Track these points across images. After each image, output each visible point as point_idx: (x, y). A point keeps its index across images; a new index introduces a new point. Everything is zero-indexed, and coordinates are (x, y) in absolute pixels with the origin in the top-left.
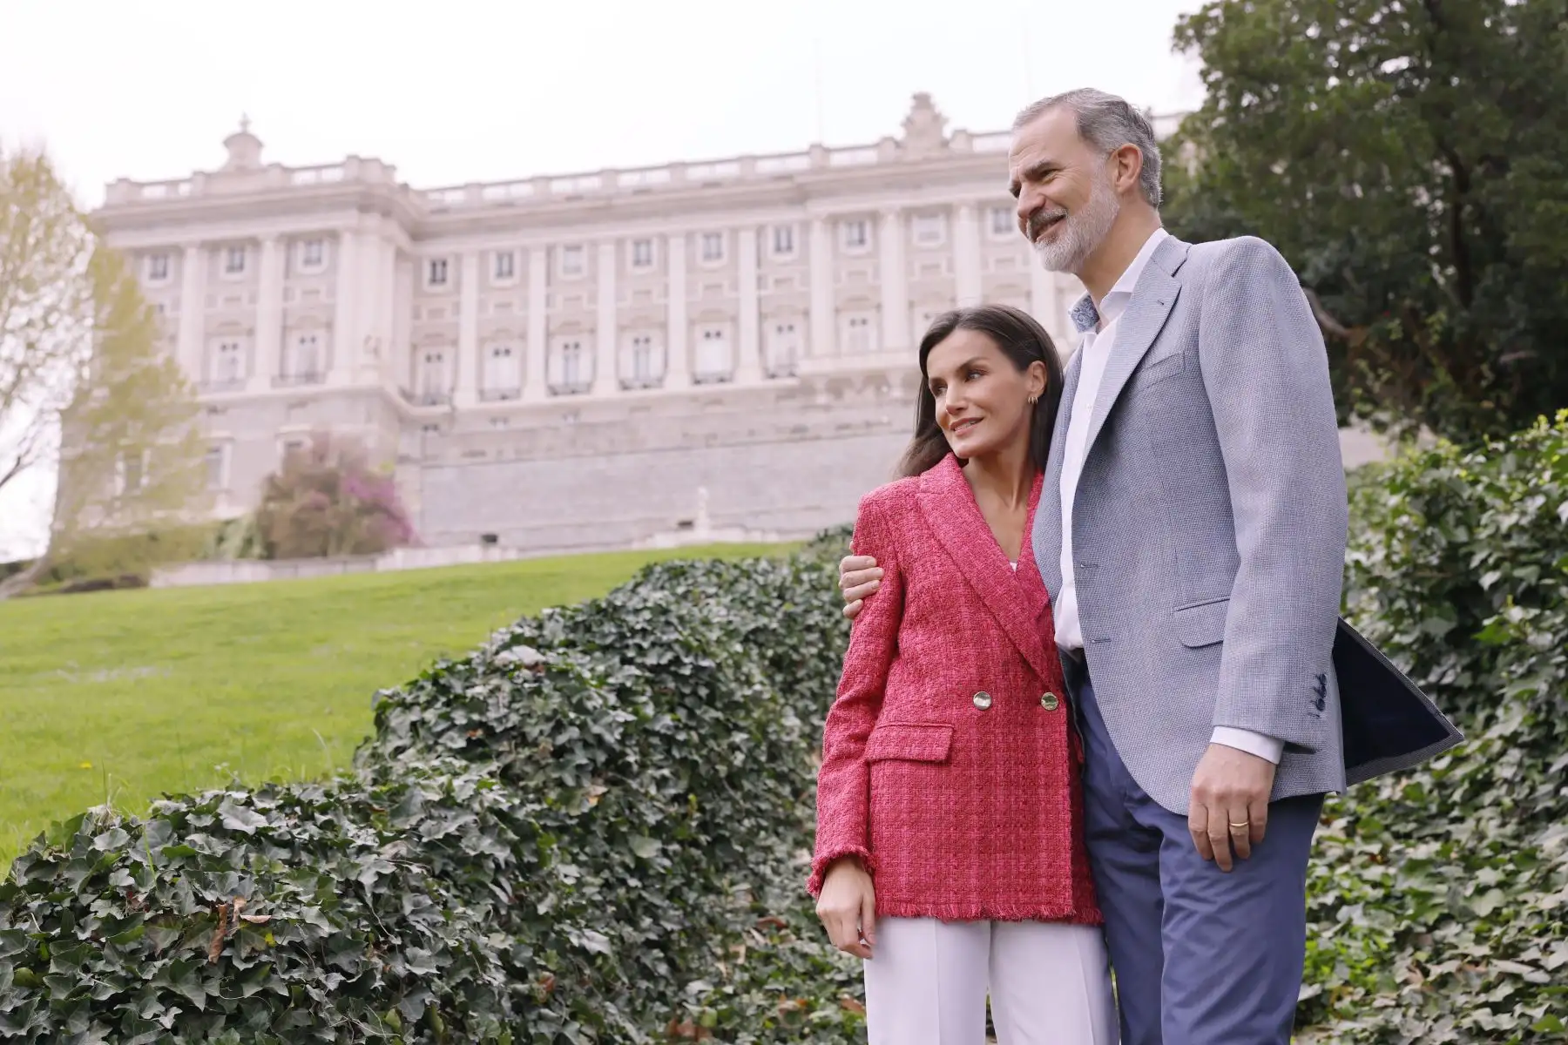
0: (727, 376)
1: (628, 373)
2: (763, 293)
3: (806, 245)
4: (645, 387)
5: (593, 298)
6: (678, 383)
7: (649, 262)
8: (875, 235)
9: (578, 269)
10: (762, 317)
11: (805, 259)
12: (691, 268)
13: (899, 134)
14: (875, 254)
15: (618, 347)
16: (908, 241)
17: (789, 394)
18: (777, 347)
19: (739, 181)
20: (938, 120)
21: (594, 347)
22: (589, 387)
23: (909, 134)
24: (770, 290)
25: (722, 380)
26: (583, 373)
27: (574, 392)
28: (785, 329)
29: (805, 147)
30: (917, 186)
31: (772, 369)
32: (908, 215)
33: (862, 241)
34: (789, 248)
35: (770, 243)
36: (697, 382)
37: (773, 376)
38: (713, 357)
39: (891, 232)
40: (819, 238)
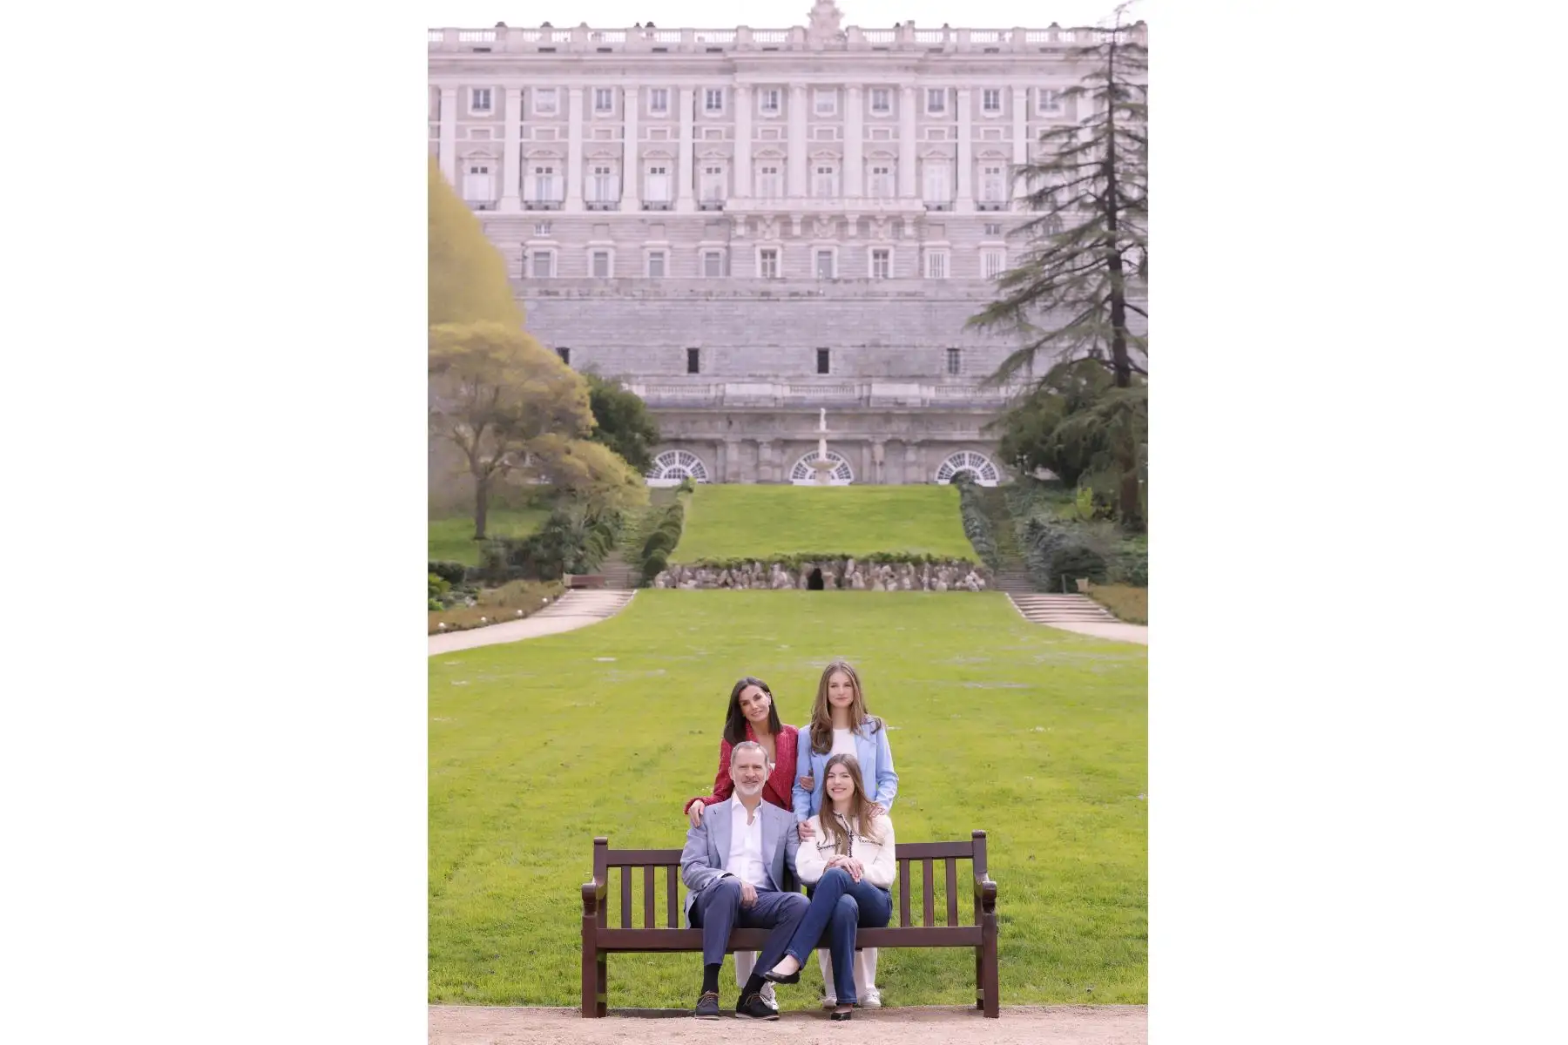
0: (668, 205)
1: (591, 196)
2: (696, 141)
3: (732, 105)
4: (605, 208)
5: (565, 133)
6: (630, 208)
7: (609, 106)
8: (785, 103)
9: (549, 108)
10: (695, 160)
11: (731, 117)
12: (642, 116)
13: (806, 23)
14: (784, 117)
15: (584, 173)
16: (809, 110)
17: (718, 222)
18: (707, 184)
19: (680, 49)
20: (836, 14)
21: (565, 173)
22: (560, 204)
23: (813, 22)
24: (703, 140)
25: (665, 208)
26: (555, 191)
27: (547, 208)
28: (713, 171)
29: (734, 27)
30: (818, 69)
31: (702, 204)
32: (810, 89)
33: (774, 106)
34: (718, 106)
35: (704, 102)
36: (646, 208)
37: (704, 208)
38: (658, 189)
39: (798, 101)
40: (743, 102)
